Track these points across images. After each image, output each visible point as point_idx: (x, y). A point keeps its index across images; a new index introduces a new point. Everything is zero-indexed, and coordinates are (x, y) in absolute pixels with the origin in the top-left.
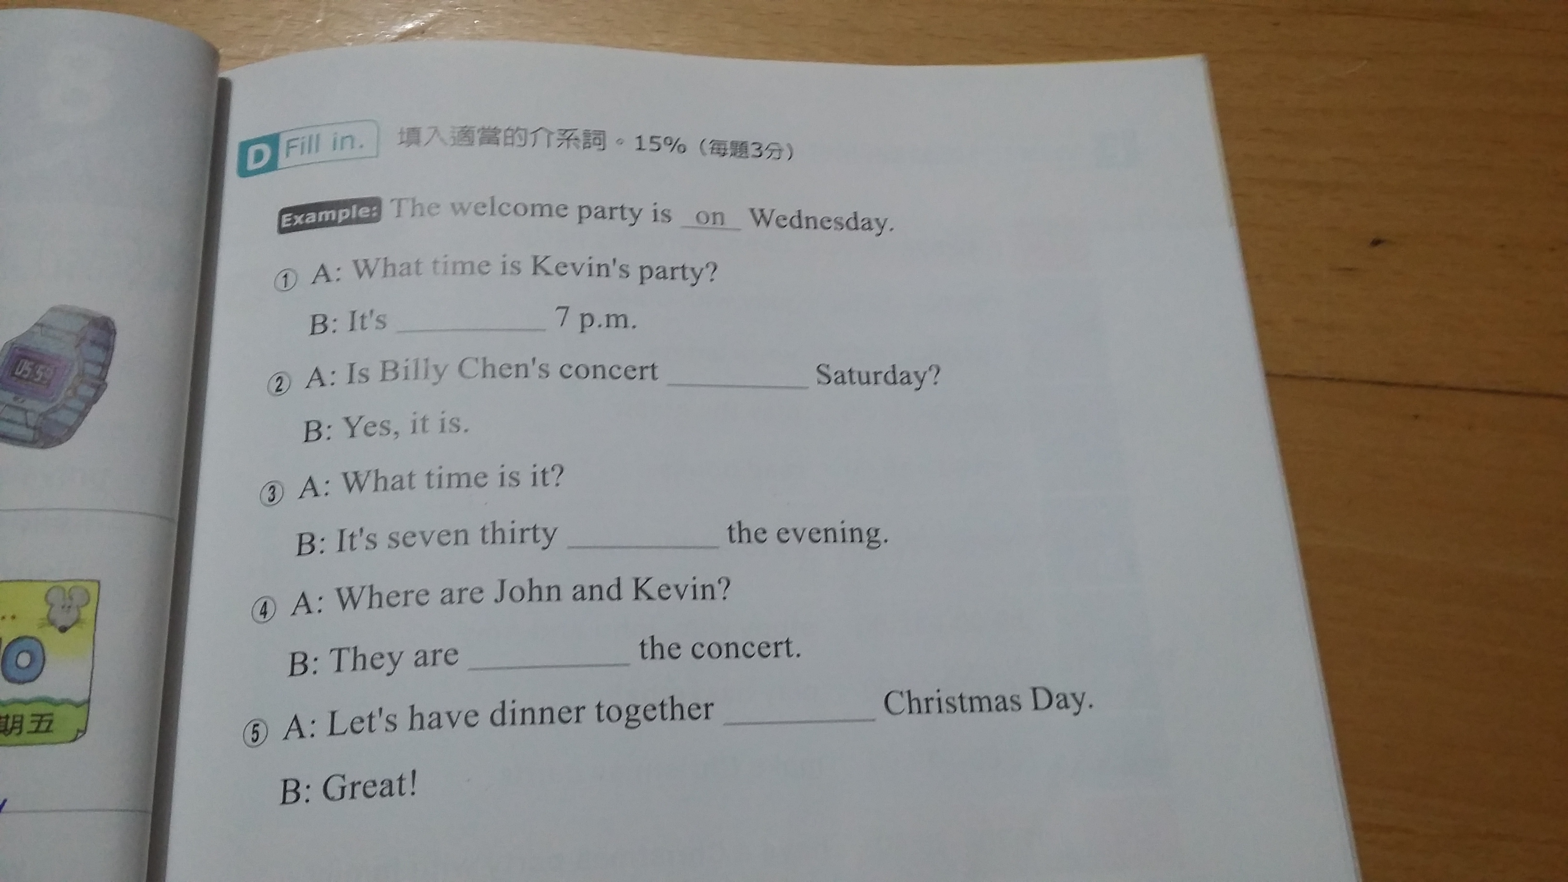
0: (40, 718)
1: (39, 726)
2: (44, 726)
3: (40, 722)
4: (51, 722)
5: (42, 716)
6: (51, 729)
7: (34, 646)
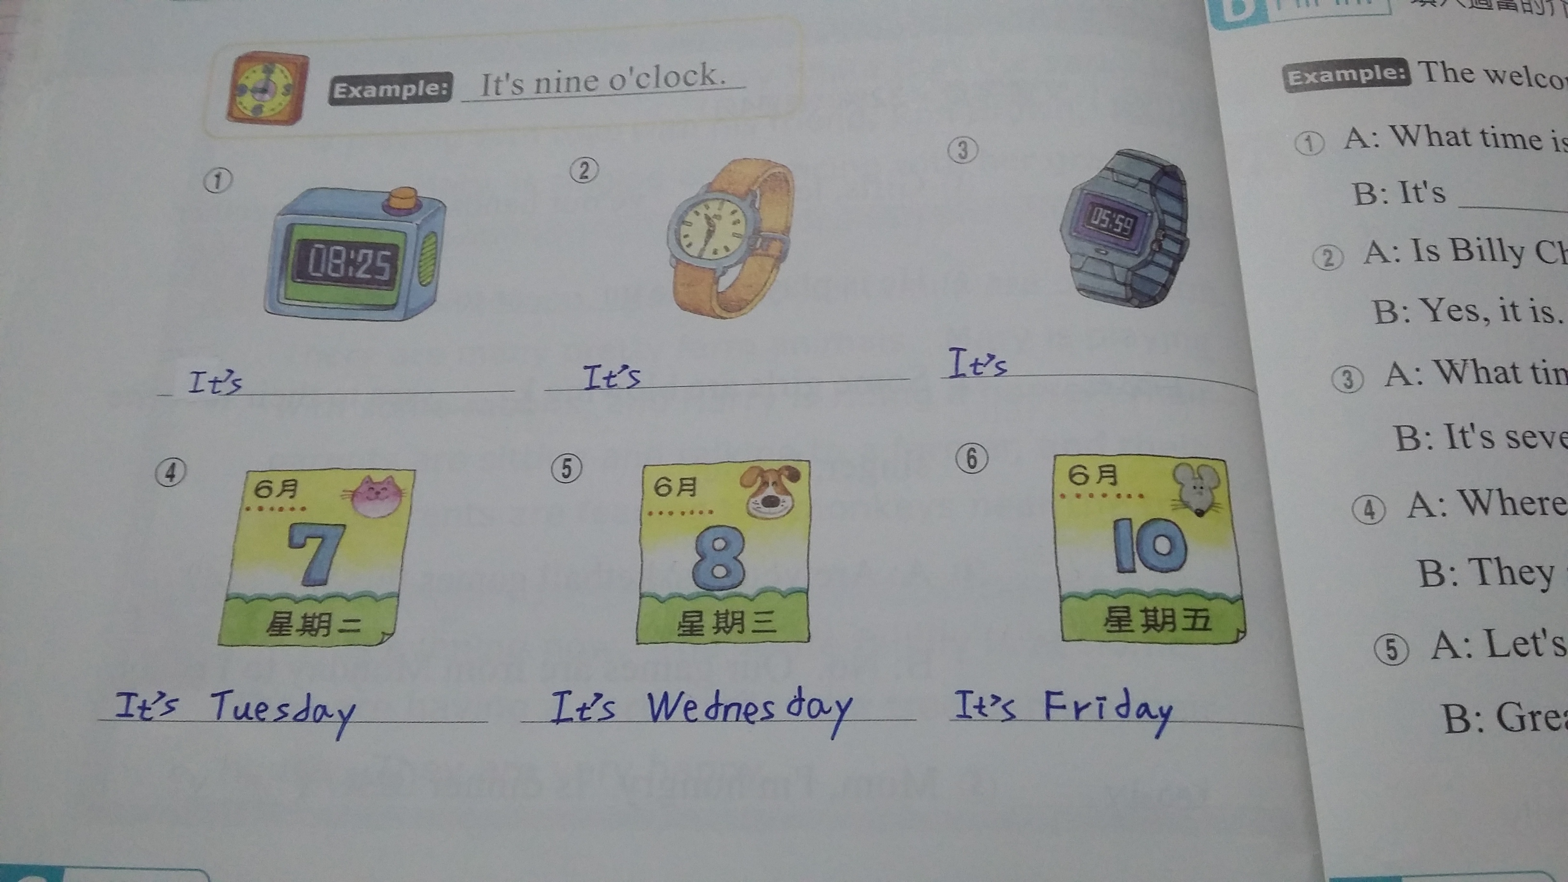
0: (1195, 614)
1: (1194, 623)
2: (1200, 623)
3: (1195, 617)
4: (1207, 618)
5: (1196, 611)
6: (1208, 626)
7: (1171, 530)
